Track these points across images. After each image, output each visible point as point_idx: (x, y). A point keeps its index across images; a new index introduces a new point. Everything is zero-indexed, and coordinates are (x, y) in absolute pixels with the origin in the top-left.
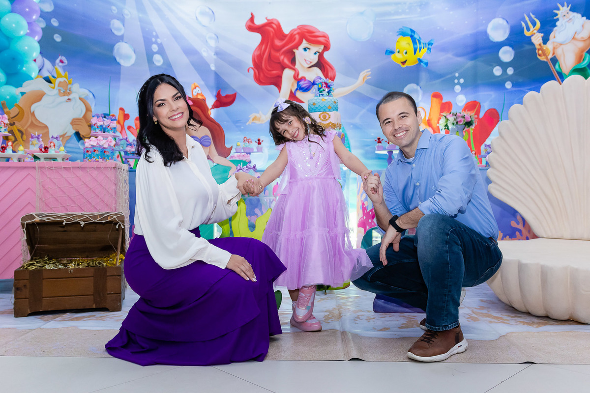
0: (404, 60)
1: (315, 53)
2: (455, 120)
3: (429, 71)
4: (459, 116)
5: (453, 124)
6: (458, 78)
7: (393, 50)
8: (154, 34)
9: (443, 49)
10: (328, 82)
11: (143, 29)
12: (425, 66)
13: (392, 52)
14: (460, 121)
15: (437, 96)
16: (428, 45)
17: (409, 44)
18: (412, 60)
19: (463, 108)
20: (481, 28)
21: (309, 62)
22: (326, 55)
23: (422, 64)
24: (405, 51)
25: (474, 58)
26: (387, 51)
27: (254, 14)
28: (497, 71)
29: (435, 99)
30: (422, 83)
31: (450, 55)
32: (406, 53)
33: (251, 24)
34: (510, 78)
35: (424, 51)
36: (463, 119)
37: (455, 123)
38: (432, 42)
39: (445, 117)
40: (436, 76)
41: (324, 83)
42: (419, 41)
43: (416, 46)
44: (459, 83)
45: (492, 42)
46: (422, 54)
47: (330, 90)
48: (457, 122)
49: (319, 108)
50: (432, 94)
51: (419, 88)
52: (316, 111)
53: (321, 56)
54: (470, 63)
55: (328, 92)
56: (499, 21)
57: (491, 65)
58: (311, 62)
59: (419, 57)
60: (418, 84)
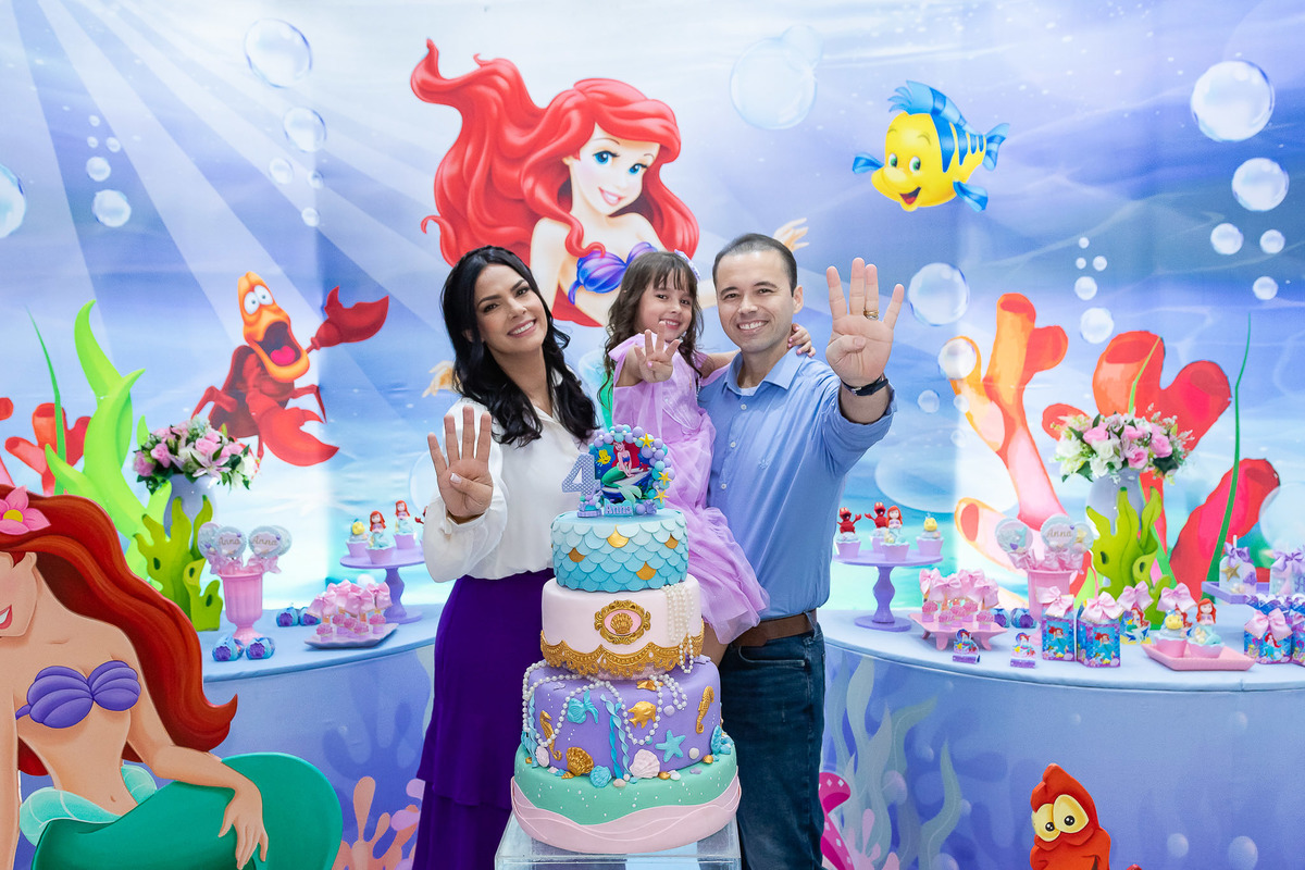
0: (911, 189)
1: (633, 170)
2: (1117, 452)
3: (990, 226)
4: (1131, 438)
5: (1111, 466)
6: (1090, 254)
7: (877, 157)
8: (95, 121)
9: (1039, 157)
10: (638, 442)
11: (51, 111)
12: (977, 208)
13: (874, 165)
14: (1138, 458)
15: (1017, 305)
16: (990, 140)
17: (927, 138)
18: (935, 186)
19: (1104, 349)
20: (1170, 94)
21: (615, 199)
22: (669, 175)
23: (966, 199)
24: (915, 161)
25: (1145, 192)
26: (857, 160)
27: (438, 45)
28: (1226, 240)
29: (1009, 315)
30: (966, 264)
31: (1060, 178)
32: (918, 166)
33: (428, 77)
34: (1270, 267)
35: (975, 160)
36: (1145, 450)
37: (1118, 466)
38: (1001, 132)
39: (1080, 436)
40: (1016, 242)
41: (622, 446)
42: (958, 126)
43: (948, 145)
44: (1089, 271)
45: (1209, 141)
46: (968, 168)
47: (650, 476)
48: (1125, 462)
49: (597, 577)
50: (998, 299)
51: (957, 277)
52: (583, 586)
53: (651, 176)
54: (1129, 209)
55: (644, 485)
56: (1233, 71)
57: (1205, 219)
58: (620, 199)
59: (957, 180)
60: (954, 266)
